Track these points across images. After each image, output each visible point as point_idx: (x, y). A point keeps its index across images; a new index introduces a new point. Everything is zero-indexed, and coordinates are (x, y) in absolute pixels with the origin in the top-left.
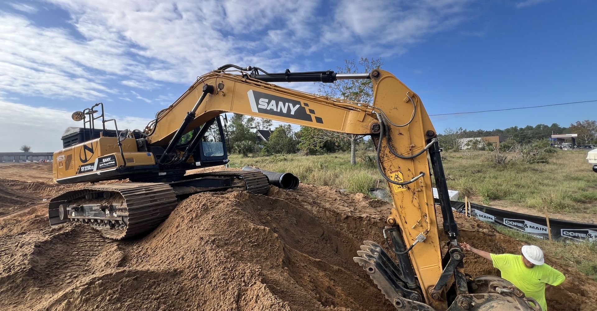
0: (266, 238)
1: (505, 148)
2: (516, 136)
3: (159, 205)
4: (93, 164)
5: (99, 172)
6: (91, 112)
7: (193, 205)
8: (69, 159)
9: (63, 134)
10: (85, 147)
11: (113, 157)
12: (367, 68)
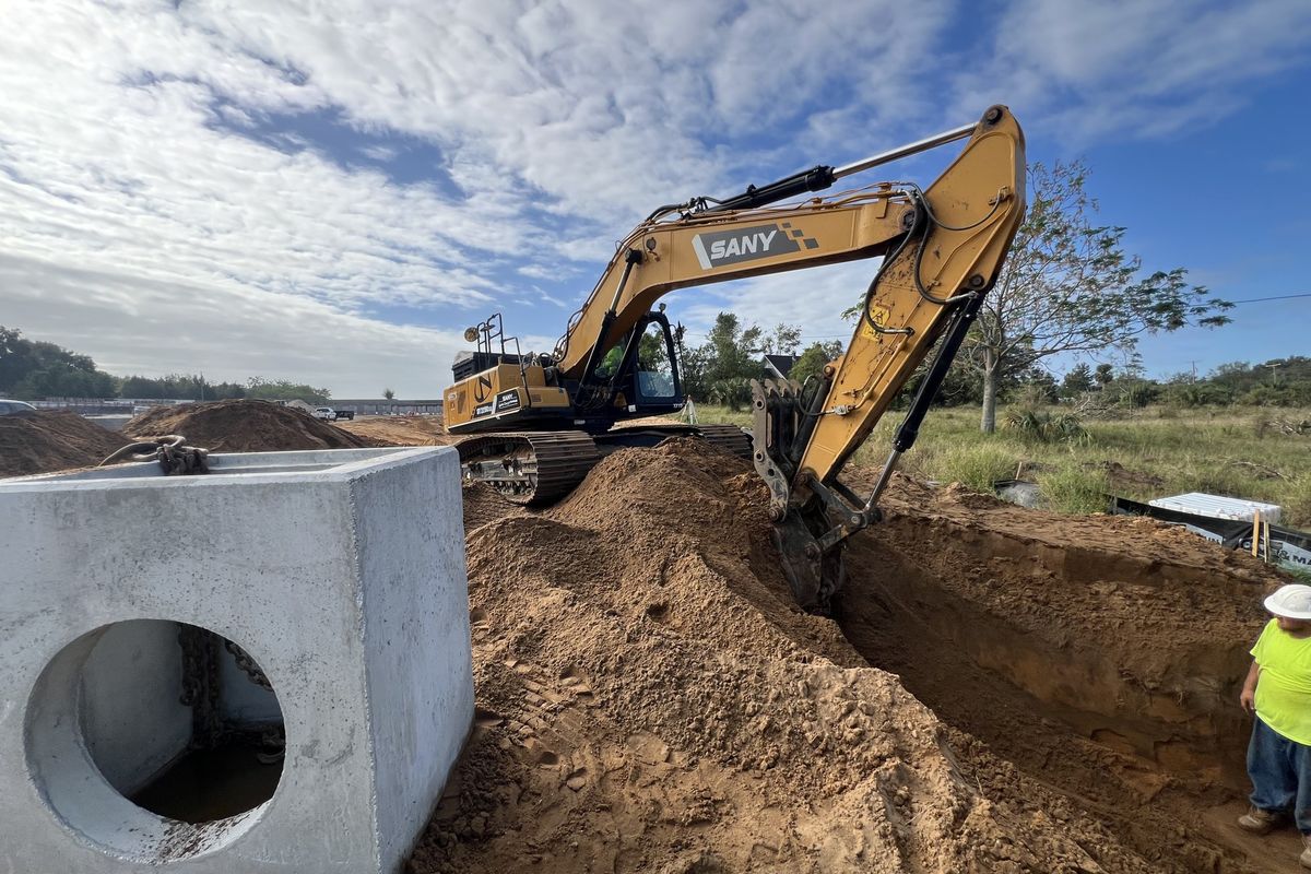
0: (722, 517)
3: (574, 460)
4: (490, 404)
5: (498, 416)
6: (487, 328)
7: (615, 462)
8: (462, 396)
9: (452, 362)
10: (481, 380)
11: (514, 393)
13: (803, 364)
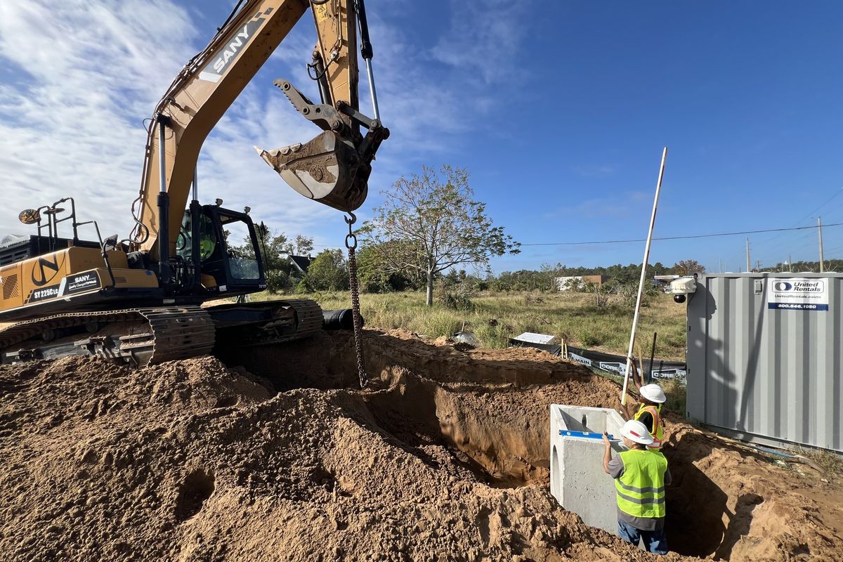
1: (607, 290)
2: (619, 276)
4: (57, 287)
5: (67, 298)
6: (52, 211)
8: (12, 281)
10: (42, 262)
11: (93, 274)
12: (450, 179)
13: (318, 262)
